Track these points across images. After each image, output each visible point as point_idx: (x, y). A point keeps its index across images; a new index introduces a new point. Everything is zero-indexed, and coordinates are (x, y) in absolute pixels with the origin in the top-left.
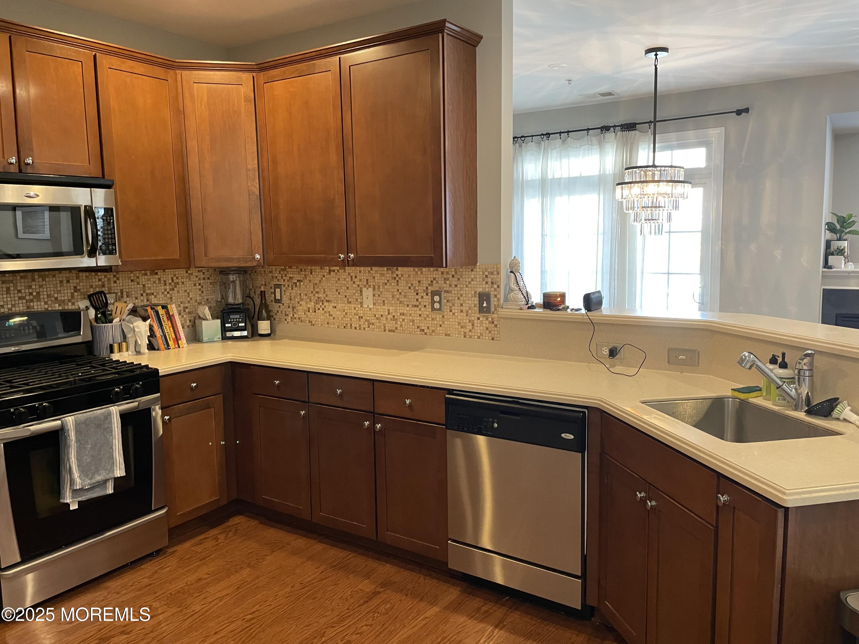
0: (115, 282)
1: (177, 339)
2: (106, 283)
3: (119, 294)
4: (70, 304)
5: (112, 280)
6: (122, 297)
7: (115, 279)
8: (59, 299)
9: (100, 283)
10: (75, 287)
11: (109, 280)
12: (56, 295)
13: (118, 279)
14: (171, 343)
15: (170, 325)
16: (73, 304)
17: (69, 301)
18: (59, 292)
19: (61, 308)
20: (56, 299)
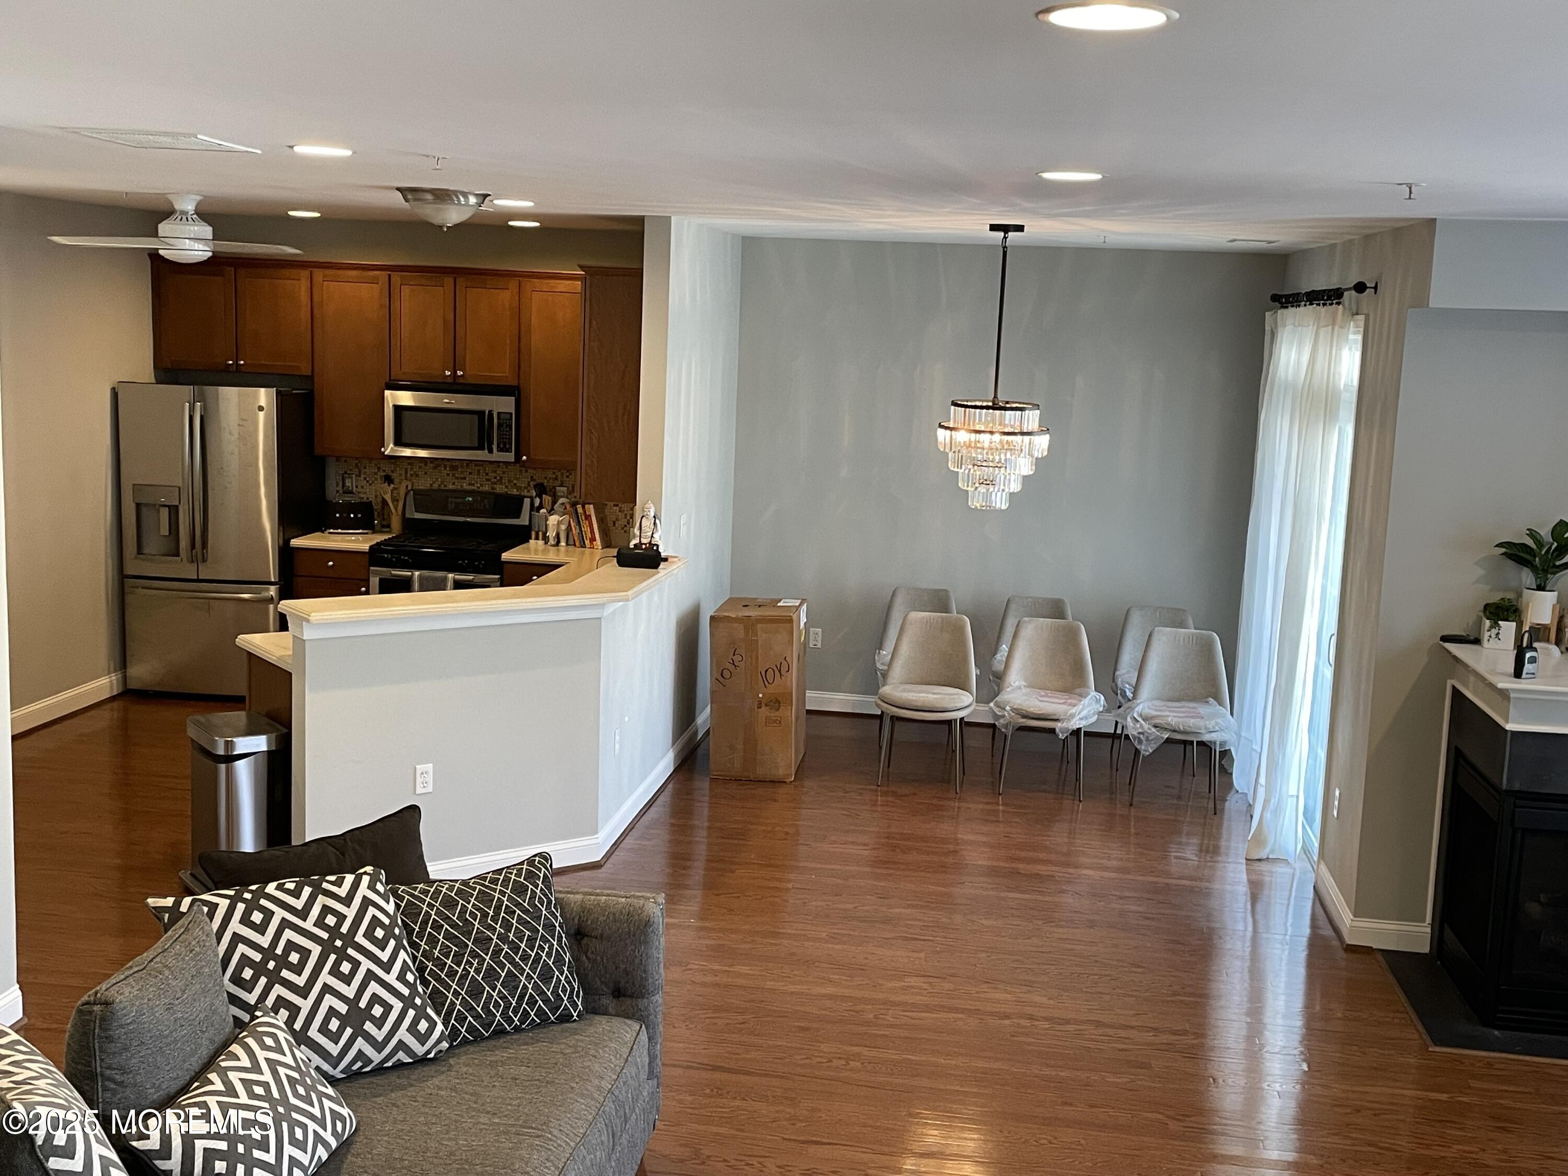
0: (568, 477)
1: (593, 539)
2: (559, 476)
3: (570, 489)
4: (526, 491)
5: (565, 474)
6: (573, 491)
7: (568, 474)
8: (518, 485)
9: (554, 476)
10: (532, 477)
11: (562, 474)
12: (515, 482)
13: (570, 474)
14: (587, 542)
15: (588, 524)
16: (528, 491)
17: (526, 488)
18: (517, 479)
19: (518, 493)
20: (515, 484)
